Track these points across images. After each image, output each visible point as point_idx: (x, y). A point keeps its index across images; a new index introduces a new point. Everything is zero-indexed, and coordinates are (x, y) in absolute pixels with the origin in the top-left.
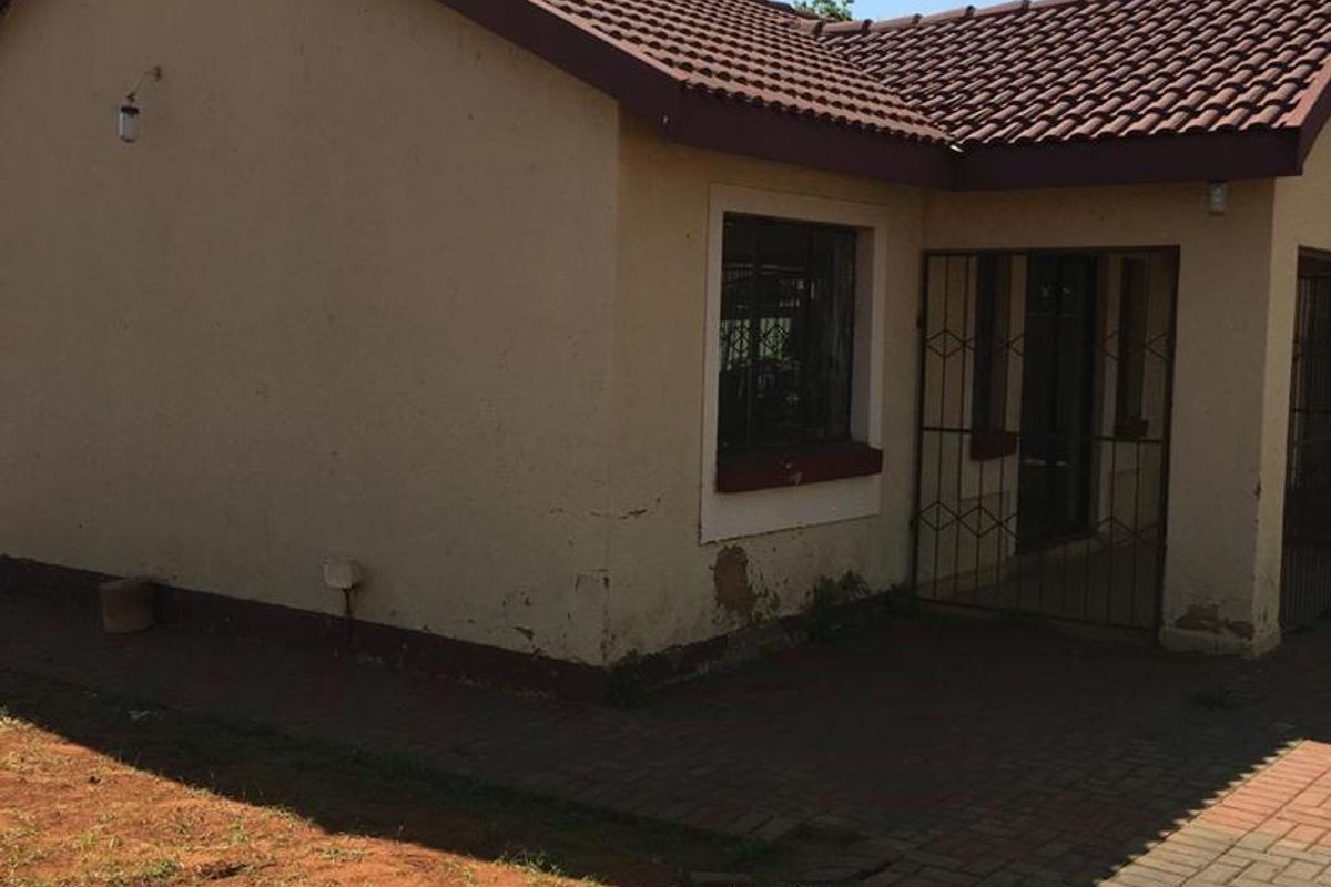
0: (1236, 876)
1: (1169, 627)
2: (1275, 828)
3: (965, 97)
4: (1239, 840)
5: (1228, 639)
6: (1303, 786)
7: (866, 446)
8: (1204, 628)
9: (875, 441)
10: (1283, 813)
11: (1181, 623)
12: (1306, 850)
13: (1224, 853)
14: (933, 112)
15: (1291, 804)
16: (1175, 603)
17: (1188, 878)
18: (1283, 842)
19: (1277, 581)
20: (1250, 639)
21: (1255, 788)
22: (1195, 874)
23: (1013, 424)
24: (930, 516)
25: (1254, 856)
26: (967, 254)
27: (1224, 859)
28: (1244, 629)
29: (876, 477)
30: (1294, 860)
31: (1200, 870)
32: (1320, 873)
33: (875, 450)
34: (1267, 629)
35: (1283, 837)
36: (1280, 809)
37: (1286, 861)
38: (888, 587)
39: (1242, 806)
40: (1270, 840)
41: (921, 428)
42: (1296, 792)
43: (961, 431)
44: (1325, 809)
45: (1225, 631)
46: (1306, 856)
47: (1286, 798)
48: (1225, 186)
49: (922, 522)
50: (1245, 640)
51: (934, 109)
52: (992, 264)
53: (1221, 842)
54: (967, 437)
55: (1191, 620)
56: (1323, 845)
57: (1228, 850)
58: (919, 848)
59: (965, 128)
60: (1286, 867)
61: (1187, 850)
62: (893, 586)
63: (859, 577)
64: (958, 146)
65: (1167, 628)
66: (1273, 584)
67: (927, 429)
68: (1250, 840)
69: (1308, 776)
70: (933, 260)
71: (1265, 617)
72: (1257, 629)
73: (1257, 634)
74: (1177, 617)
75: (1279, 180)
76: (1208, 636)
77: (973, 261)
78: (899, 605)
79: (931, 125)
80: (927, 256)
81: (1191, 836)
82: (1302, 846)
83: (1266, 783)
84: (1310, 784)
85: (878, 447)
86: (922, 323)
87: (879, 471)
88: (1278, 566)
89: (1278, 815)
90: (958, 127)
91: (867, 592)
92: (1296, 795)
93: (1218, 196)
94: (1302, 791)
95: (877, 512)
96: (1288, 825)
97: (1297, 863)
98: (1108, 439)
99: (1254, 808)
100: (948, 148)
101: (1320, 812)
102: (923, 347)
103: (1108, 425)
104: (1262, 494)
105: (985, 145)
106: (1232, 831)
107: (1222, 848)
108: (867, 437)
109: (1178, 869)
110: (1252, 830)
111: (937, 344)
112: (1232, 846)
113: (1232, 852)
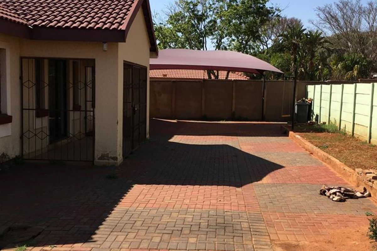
0: (130, 218)
1: (96, 159)
2: (136, 205)
3: (30, 12)
4: (128, 209)
5: (112, 161)
6: (138, 195)
7: (6, 115)
8: (106, 159)
9: (9, 113)
10: (136, 202)
11: (99, 159)
12: (144, 209)
13: (126, 213)
14: (21, 15)
15: (137, 199)
16: (98, 154)
17: (120, 221)
18: (138, 208)
19: (122, 146)
20: (117, 161)
21: (128, 197)
22: (121, 219)
23: (47, 107)
24: (27, 134)
25: (133, 213)
26: (32, 58)
27: (126, 214)
28: (115, 159)
29: (10, 124)
30: (142, 212)
31: (122, 218)
32: (148, 214)
33: (9, 116)
34: (120, 158)
35: (138, 207)
36: (135, 201)
37: (140, 213)
38: (14, 157)
39: (127, 201)
40: (135, 208)
41: (22, 109)
42: (137, 196)
43: (33, 109)
44: (145, 199)
45: (110, 159)
46: (144, 210)
47: (136, 198)
48: (107, 44)
49: (24, 136)
50: (116, 161)
51: (21, 14)
52: (39, 61)
53: (124, 211)
54: (34, 111)
55: (102, 157)
56: (147, 207)
57: (126, 212)
58: (47, 227)
59: (32, 21)
60: (141, 214)
61: (117, 214)
62: (16, 156)
63: (6, 154)
64: (31, 26)
65: (96, 160)
66: (121, 147)
67: (24, 109)
68: (131, 209)
69: (139, 192)
70: (23, 60)
71: (120, 155)
72: (118, 158)
73: (118, 159)
74: (98, 157)
75: (119, 43)
76: (107, 161)
77: (34, 60)
78: (18, 161)
79: (21, 19)
80: (21, 58)
81: (117, 210)
82: (143, 208)
83: (130, 195)
84: (140, 194)
85: (10, 115)
86: (21, 78)
87: (11, 122)
88: (122, 143)
89: (135, 202)
90: (30, 20)
91: (9, 158)
92: (138, 197)
93: (105, 46)
94: (139, 196)
95: (10, 134)
96: (138, 204)
97: (143, 212)
98: (71, 111)
99: (130, 202)
100: (28, 26)
101: (143, 200)
102: (22, 85)
103: (71, 107)
104: (118, 124)
105: (40, 26)
106: (126, 208)
107: (125, 212)
108: (6, 112)
109: (117, 219)
110: (130, 207)
111: (26, 84)
112: (127, 211)
113: (128, 212)
